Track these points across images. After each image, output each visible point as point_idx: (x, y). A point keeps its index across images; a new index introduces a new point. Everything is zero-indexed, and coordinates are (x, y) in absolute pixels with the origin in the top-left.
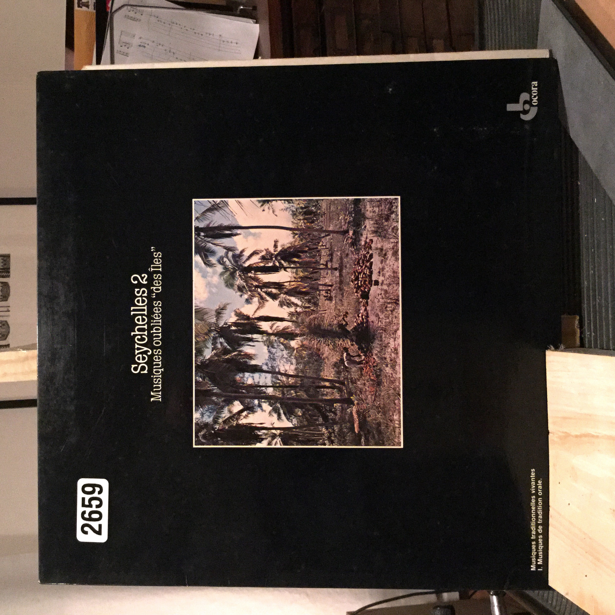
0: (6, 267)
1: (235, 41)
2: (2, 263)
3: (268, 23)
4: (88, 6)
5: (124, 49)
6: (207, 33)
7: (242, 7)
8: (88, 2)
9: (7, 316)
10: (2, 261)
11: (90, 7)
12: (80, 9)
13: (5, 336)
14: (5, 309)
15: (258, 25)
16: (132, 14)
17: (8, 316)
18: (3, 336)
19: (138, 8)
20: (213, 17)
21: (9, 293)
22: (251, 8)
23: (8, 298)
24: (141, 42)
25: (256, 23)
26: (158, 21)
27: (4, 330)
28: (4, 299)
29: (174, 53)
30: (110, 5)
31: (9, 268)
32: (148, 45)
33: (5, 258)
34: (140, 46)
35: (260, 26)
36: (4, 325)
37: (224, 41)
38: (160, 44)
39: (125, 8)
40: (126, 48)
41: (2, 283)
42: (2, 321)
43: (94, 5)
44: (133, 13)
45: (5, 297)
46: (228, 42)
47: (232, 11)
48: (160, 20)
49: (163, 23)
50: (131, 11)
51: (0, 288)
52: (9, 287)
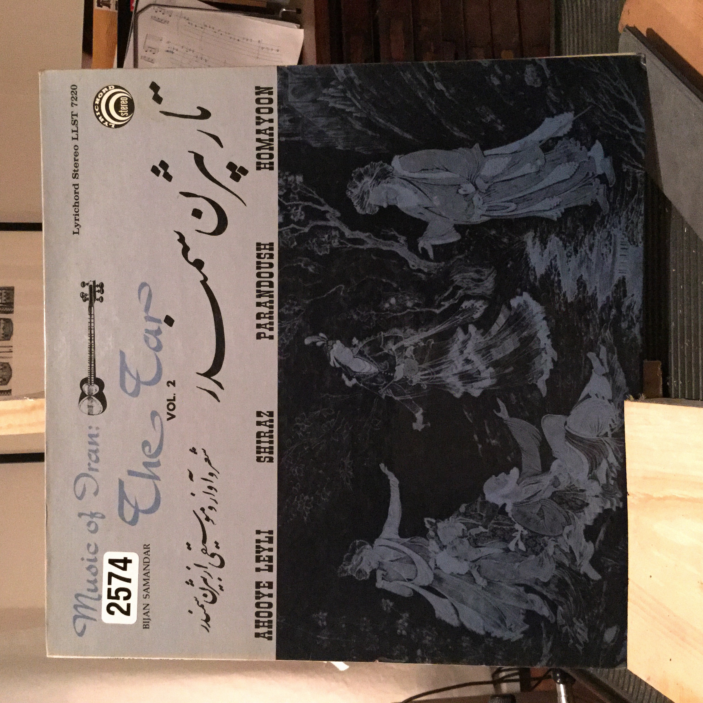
0: (8, 301)
1: (277, 48)
2: (5, 296)
3: (313, 28)
4: (109, 6)
5: (149, 55)
6: (244, 39)
7: (284, 10)
8: (109, 1)
9: (9, 358)
10: (4, 294)
11: (112, 6)
12: (100, 8)
13: (6, 381)
14: (7, 349)
15: (302, 31)
16: (160, 15)
17: (12, 357)
18: (4, 380)
19: (167, 9)
20: (251, 20)
22: (295, 11)
23: (10, 337)
24: (169, 48)
25: (301, 28)
26: (189, 23)
27: (5, 374)
28: (6, 338)
29: (206, 61)
30: (134, 5)
31: (13, 303)
32: (177, 50)
33: (7, 291)
34: (168, 51)
35: (304, 31)
36: (5, 367)
37: (263, 48)
38: (190, 50)
39: (152, 7)
40: (151, 53)
41: (5, 319)
42: (4, 363)
43: (116, 5)
44: (161, 13)
45: (7, 336)
46: (267, 48)
47: (274, 14)
48: (191, 22)
49: (194, 26)
50: (158, 12)
51: (2, 326)
52: (12, 324)
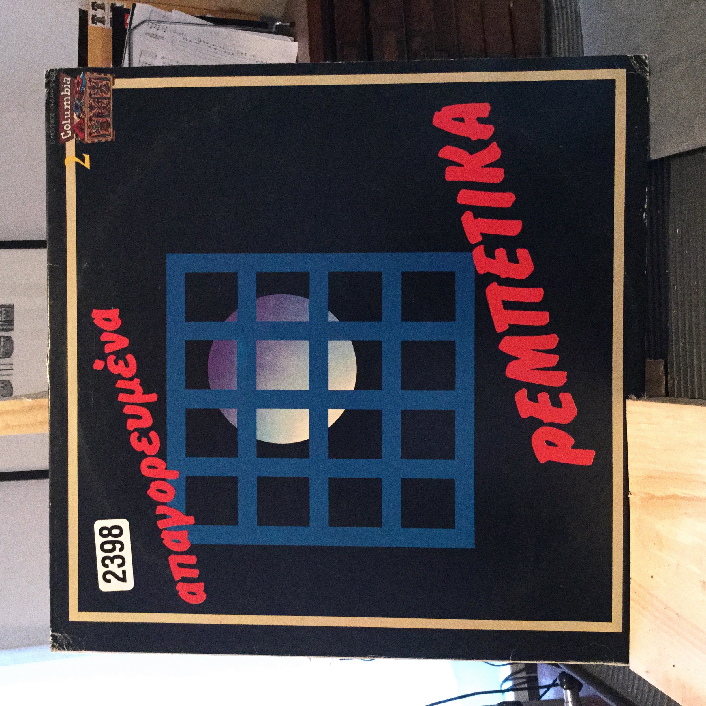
0: (8, 319)
2: (4, 314)
3: (307, 41)
4: (103, 23)
6: (238, 52)
7: (278, 23)
8: (103, 18)
9: (9, 375)
10: (5, 312)
11: (106, 23)
12: (94, 25)
14: (8, 367)
15: (296, 43)
16: (153, 31)
17: (11, 375)
19: (161, 25)
20: (246, 34)
21: (13, 348)
22: (288, 24)
23: (11, 354)
24: (164, 63)
25: (295, 41)
26: (183, 39)
28: (7, 356)
30: (128, 21)
31: (12, 321)
33: (8, 309)
35: (298, 44)
36: (6, 385)
39: (146, 24)
41: (4, 337)
42: (5, 381)
43: (111, 22)
44: (155, 29)
45: (8, 354)
47: (268, 28)
48: (185, 37)
49: (188, 42)
50: (153, 28)
51: (2, 343)
52: (12, 341)
